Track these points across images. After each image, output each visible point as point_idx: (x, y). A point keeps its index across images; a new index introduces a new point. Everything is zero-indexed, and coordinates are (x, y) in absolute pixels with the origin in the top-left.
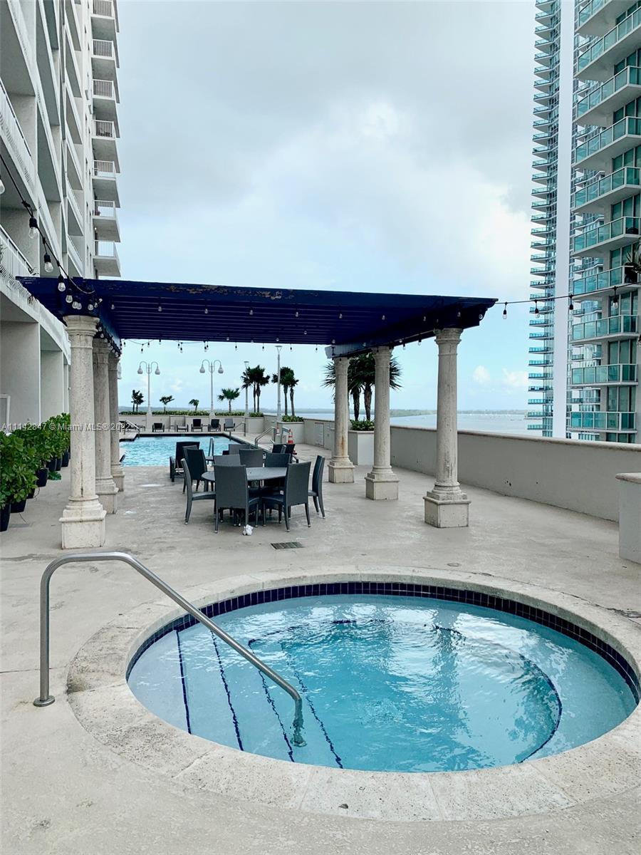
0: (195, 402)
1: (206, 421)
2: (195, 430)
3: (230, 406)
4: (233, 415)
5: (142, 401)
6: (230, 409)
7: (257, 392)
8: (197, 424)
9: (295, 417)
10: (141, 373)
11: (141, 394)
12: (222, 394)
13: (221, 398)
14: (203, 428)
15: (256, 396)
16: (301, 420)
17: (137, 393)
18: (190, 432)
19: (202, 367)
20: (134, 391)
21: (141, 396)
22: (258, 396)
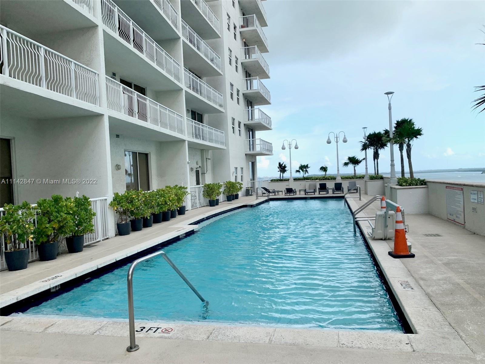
0: (324, 169)
1: (330, 185)
2: (321, 193)
3: (355, 171)
4: (357, 178)
5: (286, 171)
6: (355, 173)
7: (376, 156)
8: (323, 187)
9: (415, 180)
10: (284, 149)
11: (285, 165)
12: (347, 161)
13: (346, 164)
14: (329, 190)
15: (376, 160)
16: (423, 183)
17: (282, 164)
18: (317, 195)
19: (329, 139)
20: (280, 163)
21: (285, 167)
22: (377, 159)
